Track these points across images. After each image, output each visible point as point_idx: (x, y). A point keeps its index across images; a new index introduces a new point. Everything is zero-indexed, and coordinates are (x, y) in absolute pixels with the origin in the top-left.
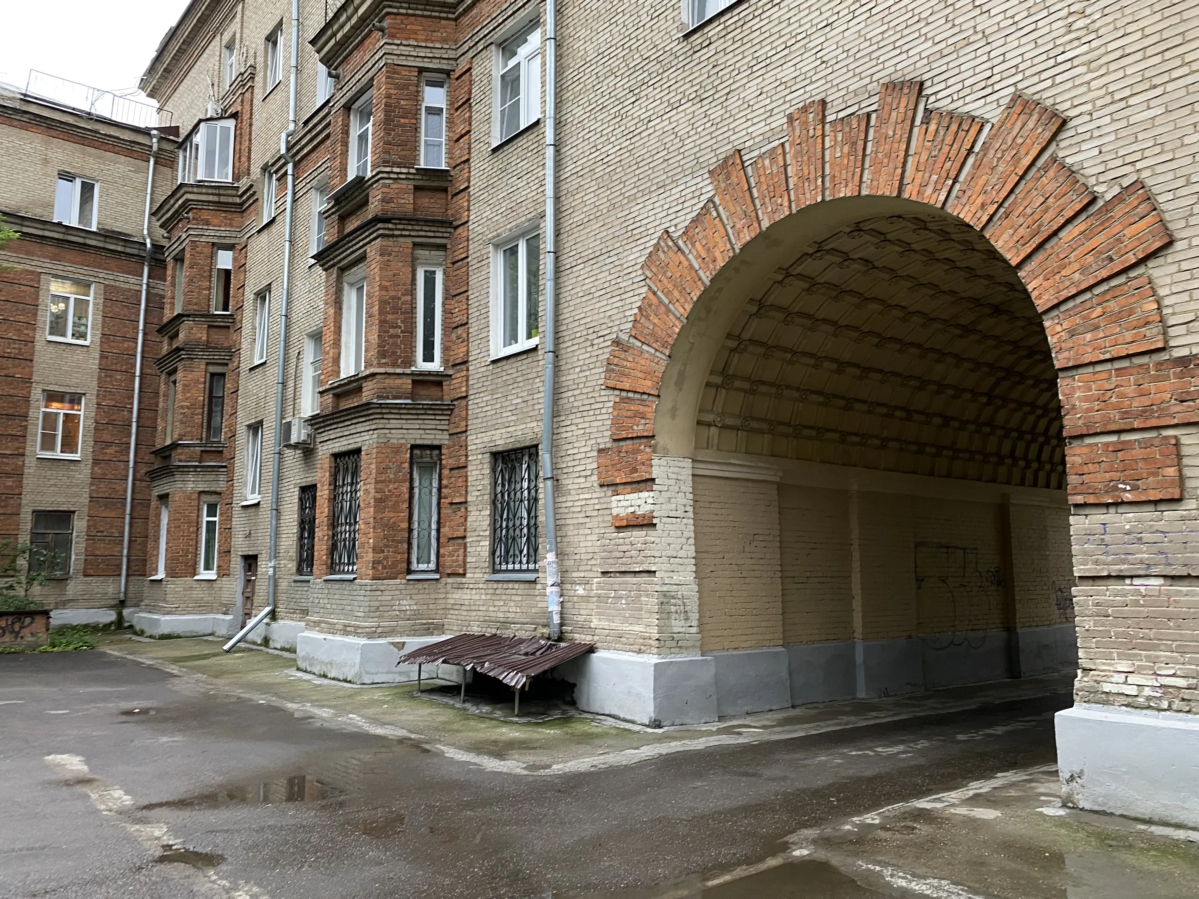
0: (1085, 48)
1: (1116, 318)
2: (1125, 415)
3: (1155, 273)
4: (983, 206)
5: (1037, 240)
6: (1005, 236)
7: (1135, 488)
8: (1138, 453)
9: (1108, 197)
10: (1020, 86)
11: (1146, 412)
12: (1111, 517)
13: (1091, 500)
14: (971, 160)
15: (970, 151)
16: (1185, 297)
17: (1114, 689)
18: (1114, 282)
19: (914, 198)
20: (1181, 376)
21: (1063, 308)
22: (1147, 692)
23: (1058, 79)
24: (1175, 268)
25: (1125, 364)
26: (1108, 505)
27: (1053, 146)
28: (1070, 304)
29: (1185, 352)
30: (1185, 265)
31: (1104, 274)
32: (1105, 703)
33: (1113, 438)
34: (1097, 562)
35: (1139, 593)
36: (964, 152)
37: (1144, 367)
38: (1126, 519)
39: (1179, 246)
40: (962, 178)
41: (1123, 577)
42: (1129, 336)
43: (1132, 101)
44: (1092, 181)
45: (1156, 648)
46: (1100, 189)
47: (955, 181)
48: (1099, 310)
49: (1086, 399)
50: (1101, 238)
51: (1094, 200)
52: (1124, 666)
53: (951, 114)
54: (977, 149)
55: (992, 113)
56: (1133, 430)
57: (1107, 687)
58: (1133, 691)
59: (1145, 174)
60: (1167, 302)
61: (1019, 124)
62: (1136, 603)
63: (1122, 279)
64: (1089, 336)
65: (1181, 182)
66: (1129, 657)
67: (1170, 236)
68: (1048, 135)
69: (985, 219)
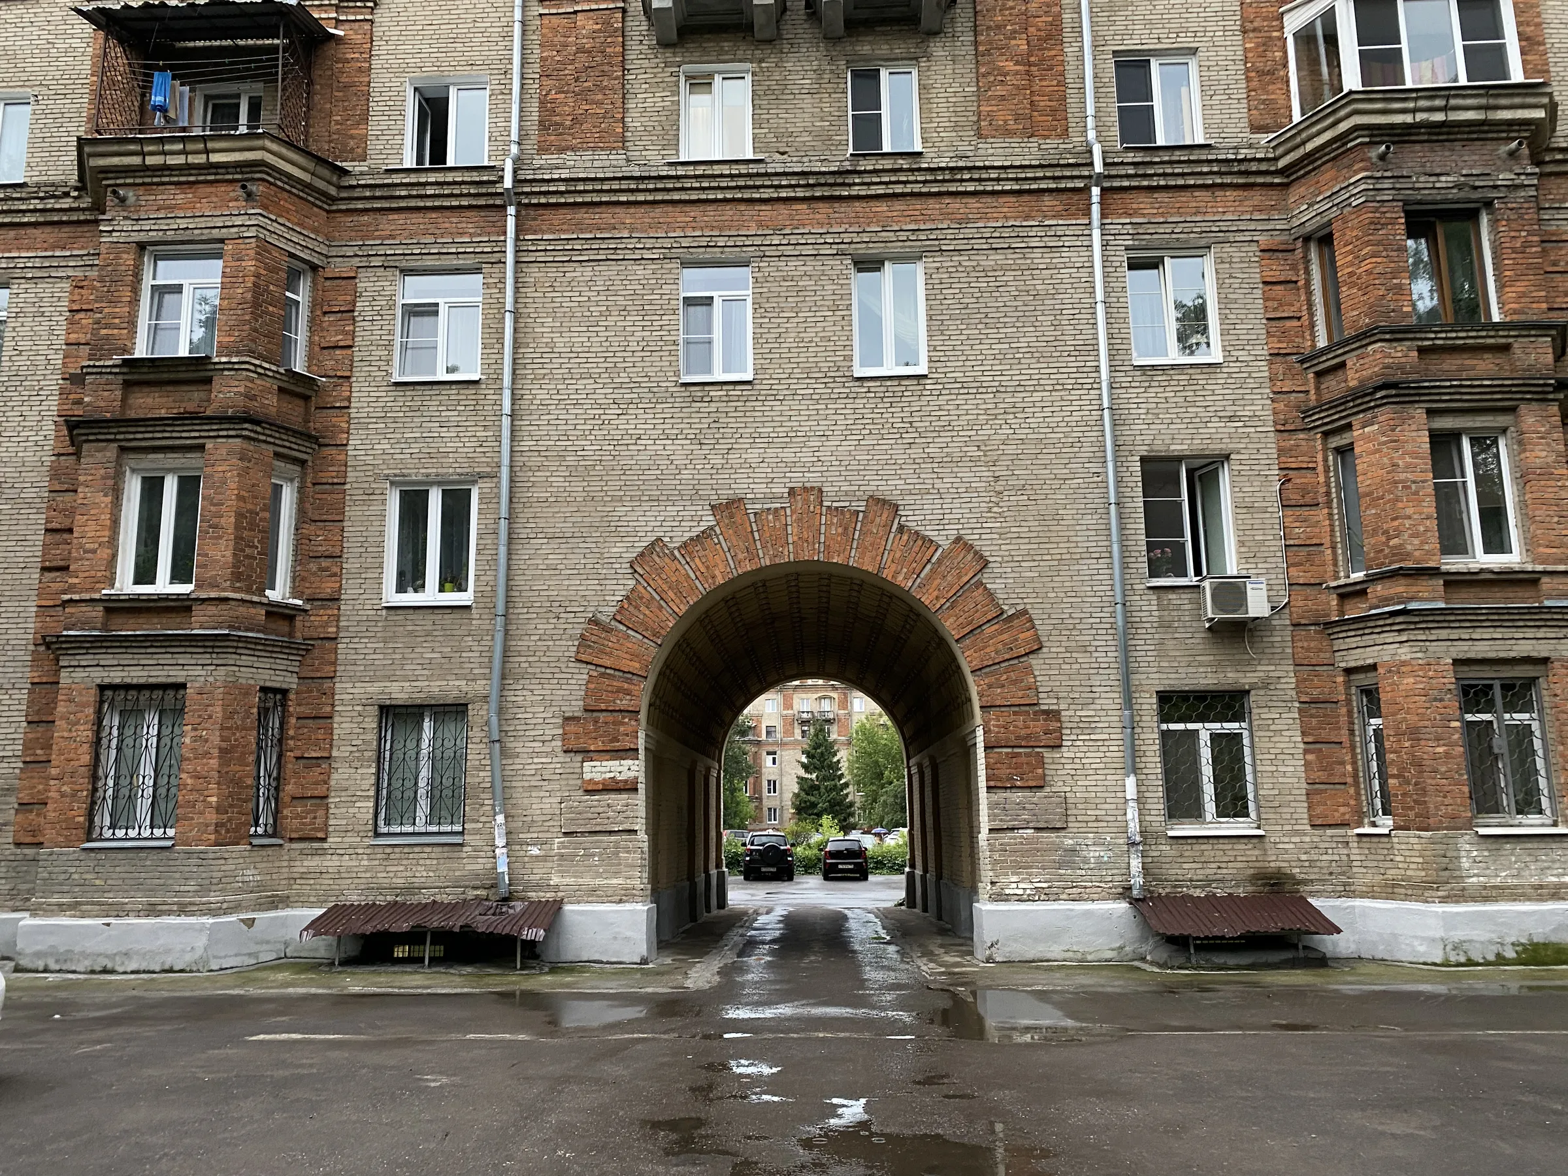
0: (998, 525)
1: (1014, 682)
2: (1017, 738)
3: (1034, 662)
4: (937, 598)
5: (970, 628)
6: (952, 620)
7: (1022, 779)
8: (1023, 759)
9: (1010, 613)
10: (962, 532)
11: (1028, 737)
12: (1008, 794)
13: (999, 784)
14: (929, 567)
15: (929, 561)
16: (1047, 678)
17: (1011, 892)
18: (1012, 662)
19: (889, 578)
20: (1045, 720)
21: (984, 671)
22: (1028, 892)
23: (984, 537)
24: (1042, 661)
25: (1017, 709)
26: (1006, 788)
27: (979, 576)
28: (987, 670)
29: (1046, 707)
30: (1047, 661)
31: (1007, 656)
32: (1006, 900)
33: (1009, 750)
34: (1001, 820)
35: (1022, 837)
36: (925, 561)
37: (1028, 713)
38: (1017, 796)
39: (1044, 650)
40: (922, 575)
41: (1013, 829)
42: (1020, 694)
43: (1023, 564)
44: (1001, 602)
45: (1031, 867)
46: (1005, 608)
47: (918, 576)
48: (1005, 677)
49: (997, 726)
50: (1005, 636)
51: (1002, 614)
52: (1014, 879)
53: (917, 532)
54: (934, 560)
55: (944, 541)
56: (1021, 747)
57: (1007, 892)
58: (1020, 892)
59: (1028, 606)
60: (1039, 679)
61: (962, 555)
62: (1022, 843)
63: (1016, 661)
64: (999, 690)
65: (1046, 616)
66: (1017, 874)
67: (1041, 643)
68: (979, 568)
69: (938, 606)
